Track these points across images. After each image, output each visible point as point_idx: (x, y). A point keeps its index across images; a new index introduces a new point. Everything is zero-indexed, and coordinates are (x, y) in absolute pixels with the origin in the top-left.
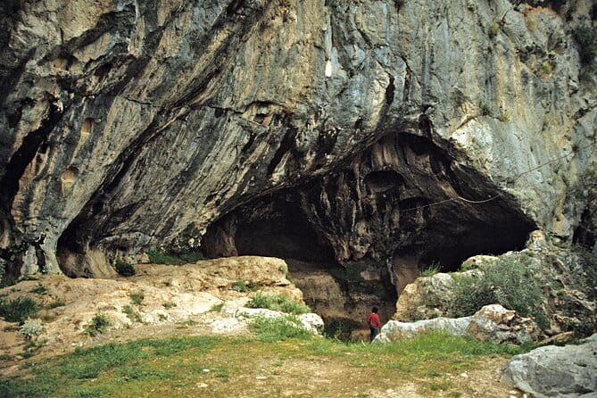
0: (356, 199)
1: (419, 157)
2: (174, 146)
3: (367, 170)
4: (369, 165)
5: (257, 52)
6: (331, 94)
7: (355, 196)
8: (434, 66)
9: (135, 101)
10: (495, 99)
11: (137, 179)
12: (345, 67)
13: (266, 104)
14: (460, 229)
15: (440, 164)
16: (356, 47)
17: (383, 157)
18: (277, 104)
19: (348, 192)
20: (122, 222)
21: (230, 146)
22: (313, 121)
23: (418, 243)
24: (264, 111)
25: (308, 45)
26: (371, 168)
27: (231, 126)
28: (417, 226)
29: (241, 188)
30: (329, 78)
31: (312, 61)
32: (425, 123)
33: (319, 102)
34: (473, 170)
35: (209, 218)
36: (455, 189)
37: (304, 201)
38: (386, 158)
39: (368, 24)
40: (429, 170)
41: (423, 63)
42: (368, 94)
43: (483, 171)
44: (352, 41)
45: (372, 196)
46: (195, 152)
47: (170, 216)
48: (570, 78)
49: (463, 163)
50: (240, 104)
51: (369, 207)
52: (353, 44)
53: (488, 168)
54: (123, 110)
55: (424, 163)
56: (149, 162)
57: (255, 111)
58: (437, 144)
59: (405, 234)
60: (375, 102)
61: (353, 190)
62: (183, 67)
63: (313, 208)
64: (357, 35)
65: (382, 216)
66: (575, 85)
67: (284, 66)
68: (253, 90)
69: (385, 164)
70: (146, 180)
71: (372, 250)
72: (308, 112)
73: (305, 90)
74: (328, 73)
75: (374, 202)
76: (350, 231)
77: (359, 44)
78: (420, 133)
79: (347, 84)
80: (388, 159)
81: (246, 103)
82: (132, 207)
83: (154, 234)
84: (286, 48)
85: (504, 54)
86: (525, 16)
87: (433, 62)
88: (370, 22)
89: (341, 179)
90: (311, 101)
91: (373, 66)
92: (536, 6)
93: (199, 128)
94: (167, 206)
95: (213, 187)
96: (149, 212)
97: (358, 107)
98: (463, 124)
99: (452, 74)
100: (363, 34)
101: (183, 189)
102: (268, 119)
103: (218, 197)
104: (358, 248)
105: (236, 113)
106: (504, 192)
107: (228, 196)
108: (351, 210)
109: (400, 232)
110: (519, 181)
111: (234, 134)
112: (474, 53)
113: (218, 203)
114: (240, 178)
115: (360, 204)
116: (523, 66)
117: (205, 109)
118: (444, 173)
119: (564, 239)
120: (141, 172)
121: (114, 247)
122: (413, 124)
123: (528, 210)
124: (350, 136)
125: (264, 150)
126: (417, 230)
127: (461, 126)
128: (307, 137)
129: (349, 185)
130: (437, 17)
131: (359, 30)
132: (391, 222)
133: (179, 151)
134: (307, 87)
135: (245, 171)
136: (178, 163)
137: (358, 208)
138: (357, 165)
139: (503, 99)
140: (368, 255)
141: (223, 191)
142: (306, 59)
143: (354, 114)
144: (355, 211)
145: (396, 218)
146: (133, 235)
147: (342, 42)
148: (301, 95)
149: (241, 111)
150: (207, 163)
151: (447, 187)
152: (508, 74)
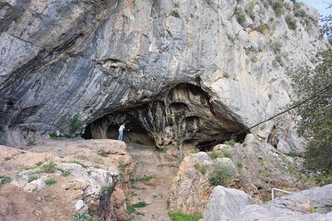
0: (165, 116)
1: (195, 96)
2: (60, 76)
3: (170, 102)
4: (171, 99)
5: (111, 33)
6: (152, 61)
7: (164, 114)
8: (203, 51)
9: (19, 38)
10: (232, 70)
11: (36, 91)
12: (159, 48)
13: (115, 61)
14: (214, 132)
15: (205, 100)
16: (165, 38)
17: (178, 96)
18: (122, 62)
19: (161, 112)
20: (30, 116)
21: (96, 81)
22: (142, 73)
23: (194, 138)
24: (115, 64)
25: (140, 34)
26: (172, 100)
27: (95, 70)
28: (194, 130)
29: (104, 105)
30: (151, 52)
31: (142, 42)
32: (198, 79)
33: (145, 63)
34: (220, 103)
35: (86, 118)
36: (212, 112)
37: (140, 115)
38: (179, 96)
39: (171, 27)
40: (199, 103)
41: (198, 49)
42: (170, 62)
43: (225, 103)
44: (163, 35)
45: (173, 115)
46: (74, 81)
47: (63, 115)
48: (268, 64)
49: (216, 99)
50: (100, 58)
51: (171, 120)
52: (164, 37)
53: (228, 102)
54: (9, 42)
55: (197, 99)
56: (44, 83)
57: (109, 64)
58: (204, 89)
59: (188, 133)
60: (174, 66)
61: (164, 111)
62: (53, 24)
63: (145, 119)
64: (166, 32)
65: (177, 124)
66: (271, 67)
67: (126, 43)
68: (108, 52)
69: (179, 99)
70: (42, 93)
71: (173, 140)
72: (139, 68)
73: (138, 57)
74: (150, 50)
75: (173, 118)
76: (162, 131)
77: (167, 37)
78: (195, 84)
79: (159, 56)
80: (180, 97)
81: (104, 59)
82: (36, 108)
83: (52, 124)
84: (128, 33)
85: (238, 49)
86: (249, 33)
87: (203, 49)
88: (173, 27)
89: (158, 106)
90: (141, 63)
91: (173, 49)
92: (254, 30)
93: (75, 68)
94: (59, 110)
95: (87, 103)
96: (48, 112)
97: (165, 68)
98: (216, 80)
99: (212, 56)
100: (169, 32)
101: (68, 101)
102: (118, 70)
103: (91, 108)
104: (166, 139)
105: (98, 63)
106: (235, 114)
107: (97, 108)
108: (163, 121)
109: (186, 132)
110: (242, 109)
111: (98, 75)
112: (223, 47)
113: (91, 111)
114: (104, 100)
115: (167, 118)
116: (247, 56)
117: (79, 58)
118: (206, 104)
119: (264, 138)
120: (39, 88)
121: (27, 129)
122: (192, 79)
123: (246, 123)
124: (160, 82)
125: (116, 86)
126: (194, 132)
127: (215, 81)
128: (138, 81)
129: (162, 108)
130: (206, 28)
131: (167, 30)
132: (181, 127)
133: (63, 79)
134: (139, 55)
135: (106, 96)
136: (63, 86)
137: (166, 120)
138: (165, 99)
139: (236, 70)
140: (170, 143)
141: (94, 105)
142: (139, 41)
143: (163, 72)
144: (164, 121)
145: (184, 126)
146: (39, 124)
147: (159, 35)
148: (135, 59)
149: (102, 63)
150: (82, 89)
151: (207, 111)
152: (239, 59)
